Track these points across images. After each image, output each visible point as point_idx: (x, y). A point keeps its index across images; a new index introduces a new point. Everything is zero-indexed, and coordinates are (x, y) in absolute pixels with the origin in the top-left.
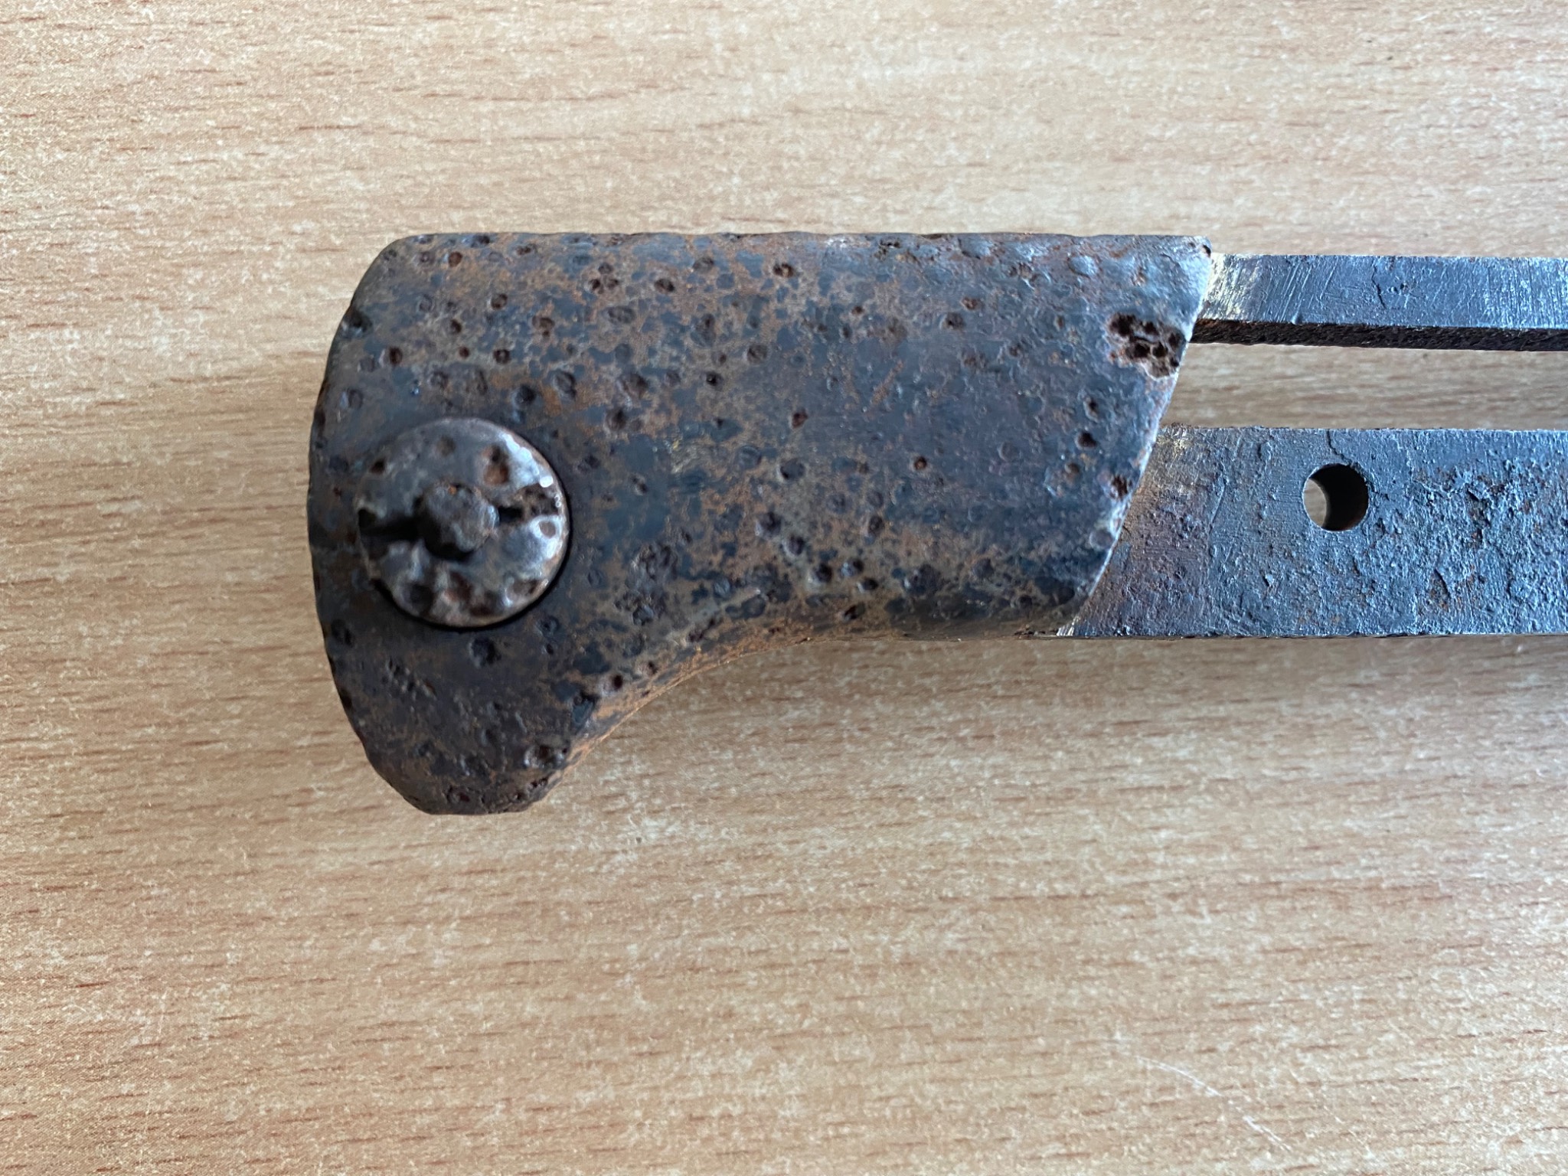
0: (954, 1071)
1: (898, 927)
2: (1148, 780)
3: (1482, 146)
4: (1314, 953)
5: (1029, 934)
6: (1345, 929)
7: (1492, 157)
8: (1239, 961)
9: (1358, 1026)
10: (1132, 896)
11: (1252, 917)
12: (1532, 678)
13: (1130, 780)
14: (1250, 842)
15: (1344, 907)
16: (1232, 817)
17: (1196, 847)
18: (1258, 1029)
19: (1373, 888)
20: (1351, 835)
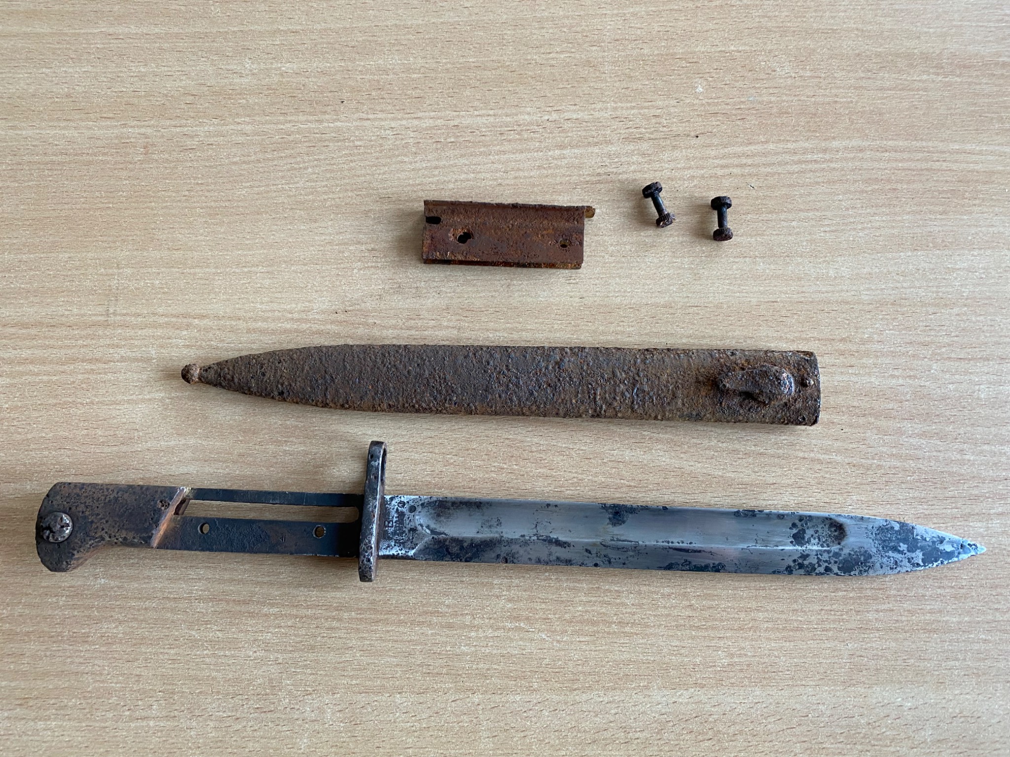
0: (151, 630)
1: (145, 602)
2: (194, 577)
3: (275, 461)
4: (221, 612)
5: (169, 605)
6: (228, 608)
7: (276, 463)
8: (207, 613)
9: (228, 627)
10: (189, 599)
11: (210, 604)
12: (270, 562)
13: (191, 577)
14: (212, 590)
15: (228, 604)
16: (209, 585)
17: (201, 590)
18: (209, 626)
19: (234, 601)
20: (231, 590)
